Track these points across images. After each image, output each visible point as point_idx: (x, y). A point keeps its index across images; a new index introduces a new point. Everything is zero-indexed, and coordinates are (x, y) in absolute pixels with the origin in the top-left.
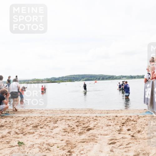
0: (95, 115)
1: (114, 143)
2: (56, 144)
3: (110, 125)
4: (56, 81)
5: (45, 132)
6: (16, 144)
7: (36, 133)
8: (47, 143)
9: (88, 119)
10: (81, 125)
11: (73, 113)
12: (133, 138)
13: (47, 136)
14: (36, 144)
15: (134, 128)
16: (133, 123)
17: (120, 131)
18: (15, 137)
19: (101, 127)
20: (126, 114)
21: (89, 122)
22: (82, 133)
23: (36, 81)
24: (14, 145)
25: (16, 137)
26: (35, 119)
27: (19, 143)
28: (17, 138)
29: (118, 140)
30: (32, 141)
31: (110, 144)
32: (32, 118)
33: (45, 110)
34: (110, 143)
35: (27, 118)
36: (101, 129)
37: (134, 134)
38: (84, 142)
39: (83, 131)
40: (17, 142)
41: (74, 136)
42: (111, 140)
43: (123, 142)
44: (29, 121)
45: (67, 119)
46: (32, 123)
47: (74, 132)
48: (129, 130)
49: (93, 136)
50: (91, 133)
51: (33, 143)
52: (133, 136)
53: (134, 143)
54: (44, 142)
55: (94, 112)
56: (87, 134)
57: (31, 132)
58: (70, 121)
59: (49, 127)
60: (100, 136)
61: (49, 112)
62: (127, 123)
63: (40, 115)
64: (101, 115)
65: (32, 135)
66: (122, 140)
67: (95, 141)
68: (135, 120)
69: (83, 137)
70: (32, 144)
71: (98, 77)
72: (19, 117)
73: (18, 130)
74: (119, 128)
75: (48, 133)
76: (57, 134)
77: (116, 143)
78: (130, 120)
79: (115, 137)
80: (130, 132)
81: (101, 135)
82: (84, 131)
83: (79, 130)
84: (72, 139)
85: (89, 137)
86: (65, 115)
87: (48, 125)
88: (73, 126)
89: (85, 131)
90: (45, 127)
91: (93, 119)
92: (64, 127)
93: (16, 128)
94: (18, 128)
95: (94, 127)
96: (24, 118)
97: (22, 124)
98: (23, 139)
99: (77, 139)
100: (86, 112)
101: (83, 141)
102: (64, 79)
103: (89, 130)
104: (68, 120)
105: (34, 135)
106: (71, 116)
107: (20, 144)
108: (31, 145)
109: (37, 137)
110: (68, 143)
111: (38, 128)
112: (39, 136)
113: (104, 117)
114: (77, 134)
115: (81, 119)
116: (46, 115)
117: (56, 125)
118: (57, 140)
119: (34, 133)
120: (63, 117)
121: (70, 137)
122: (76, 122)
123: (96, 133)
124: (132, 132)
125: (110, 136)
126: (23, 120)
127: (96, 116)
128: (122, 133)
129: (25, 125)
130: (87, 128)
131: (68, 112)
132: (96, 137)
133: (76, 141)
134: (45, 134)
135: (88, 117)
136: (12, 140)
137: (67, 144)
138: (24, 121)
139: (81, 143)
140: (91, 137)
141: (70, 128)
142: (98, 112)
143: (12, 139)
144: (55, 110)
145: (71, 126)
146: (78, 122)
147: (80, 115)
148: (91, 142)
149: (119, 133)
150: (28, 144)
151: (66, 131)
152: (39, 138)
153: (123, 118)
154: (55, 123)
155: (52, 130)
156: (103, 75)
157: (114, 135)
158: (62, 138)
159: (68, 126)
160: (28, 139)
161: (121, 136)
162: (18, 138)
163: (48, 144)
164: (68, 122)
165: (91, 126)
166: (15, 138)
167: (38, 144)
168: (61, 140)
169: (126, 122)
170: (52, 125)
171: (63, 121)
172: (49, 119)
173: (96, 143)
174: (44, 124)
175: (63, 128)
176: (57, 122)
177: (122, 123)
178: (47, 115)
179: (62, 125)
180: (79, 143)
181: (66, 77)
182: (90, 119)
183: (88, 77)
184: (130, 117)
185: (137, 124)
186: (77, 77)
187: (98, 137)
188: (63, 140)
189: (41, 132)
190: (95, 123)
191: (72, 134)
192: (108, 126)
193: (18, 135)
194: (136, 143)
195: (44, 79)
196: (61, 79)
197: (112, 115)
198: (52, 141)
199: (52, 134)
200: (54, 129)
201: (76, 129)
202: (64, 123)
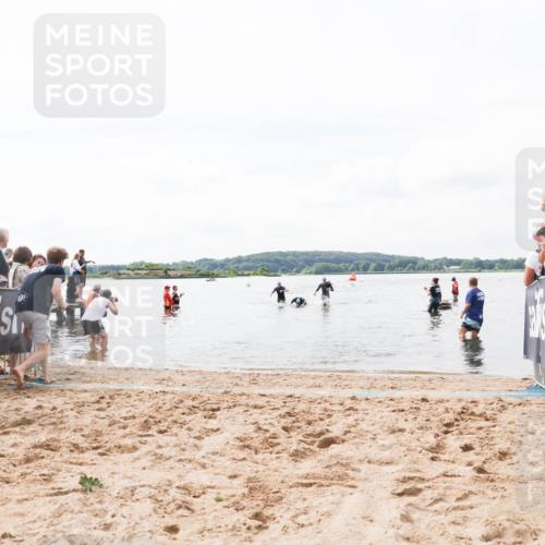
0: (350, 393)
1: (414, 492)
2: (213, 488)
3: (401, 430)
4: (215, 272)
5: (176, 446)
6: (75, 483)
7: (144, 449)
8: (182, 483)
9: (323, 405)
10: (299, 427)
11: (275, 384)
12: (481, 475)
13: (180, 460)
14: (143, 486)
15: (487, 441)
16: (483, 423)
17: (436, 451)
18: (72, 460)
19: (370, 436)
20: (459, 394)
21: (329, 416)
22: (304, 453)
23: (144, 272)
24: (66, 486)
25: (75, 461)
26: (140, 400)
27: (84, 480)
28: (76, 464)
29: (428, 481)
30: (130, 474)
31: (400, 495)
32: (129, 396)
33: (177, 371)
34: (399, 491)
35: (111, 397)
36: (369, 442)
37: (484, 462)
38: (311, 485)
39: (307, 446)
40: (78, 478)
41: (275, 462)
42: (405, 480)
43: (447, 488)
44: (119, 408)
45: (252, 403)
46: (131, 414)
47: (276, 449)
48: (467, 448)
49: (342, 465)
50: (336, 456)
51: (134, 484)
52: (480, 470)
53: (484, 493)
54: (169, 481)
55: (345, 383)
56: (320, 457)
57: (126, 446)
58: (259, 411)
59: (189, 429)
60: (364, 467)
61: (188, 378)
62: (462, 424)
63: (159, 388)
64: (371, 394)
65: (129, 455)
66: (441, 483)
67: (349, 483)
68: (489, 413)
69: (307, 466)
70: (128, 485)
71: (363, 263)
72: (86, 391)
73: (83, 436)
74: (431, 440)
75: (184, 450)
76: (215, 453)
77: (420, 490)
78: (473, 414)
79: (419, 471)
80: (470, 456)
81: (369, 462)
82: (311, 447)
83: (293, 442)
84: (267, 472)
85: (327, 467)
86: (246, 391)
87: (184, 423)
88: (272, 430)
89: (314, 447)
90: (175, 429)
91: (340, 408)
92: (239, 430)
93: (75, 431)
94: (81, 429)
95: (346, 433)
96: (102, 398)
97: (96, 416)
98: (99, 469)
99: (285, 472)
100: (318, 382)
101: (305, 481)
102: (244, 264)
103: (327, 443)
104: (255, 407)
105: (136, 454)
106: (264, 395)
107: (88, 484)
108: (127, 488)
109: (145, 462)
110: (254, 487)
111: (150, 433)
112: (154, 458)
113: (380, 402)
114: (284, 455)
115: (301, 407)
116: (178, 389)
117: (213, 424)
118: (216, 474)
119: (135, 448)
120: (238, 398)
121: (261, 468)
122: (284, 417)
123: (350, 454)
124: (477, 454)
125: (400, 467)
126: (98, 402)
127: (353, 398)
128: (443, 457)
129: (107, 422)
130: (322, 437)
131: (254, 382)
132: (353, 470)
133: (282, 482)
134: (173, 453)
135: (326, 401)
136: (59, 470)
137: (251, 489)
138: (104, 405)
139: (300, 489)
140: (334, 469)
141: (262, 436)
142: (362, 383)
143: (59, 465)
144: (211, 373)
145: (265, 427)
146: (289, 414)
147: (297, 392)
148: (334, 487)
149: (433, 459)
150: (115, 485)
151: (248, 447)
152: (153, 466)
153: (447, 405)
154: (210, 418)
155: (197, 442)
156: (378, 255)
157: (415, 462)
158: (232, 467)
159: (253, 427)
160: (116, 469)
161: (439, 467)
162: (81, 464)
163: (185, 489)
164: (256, 415)
165: (336, 431)
166: (71, 463)
167: (150, 486)
168: (230, 477)
169: (457, 420)
170: (198, 421)
171: (237, 409)
172: (189, 403)
173: (351, 490)
174: (170, 419)
175: (239, 435)
176: (217, 413)
177: (445, 422)
178: (184, 389)
179: (233, 426)
180: (291, 487)
181: (249, 258)
182: (330, 407)
183: (327, 261)
184: (471, 405)
185: (496, 428)
186: (289, 258)
187: (359, 471)
188: (235, 477)
189: (160, 447)
190: (351, 420)
191: (267, 456)
192: (393, 432)
193: (81, 455)
194: (490, 493)
195: (174, 264)
196: (232, 267)
197: (409, 394)
198: (198, 478)
199: (198, 455)
200: (207, 438)
201: (282, 438)
202: (240, 418)
